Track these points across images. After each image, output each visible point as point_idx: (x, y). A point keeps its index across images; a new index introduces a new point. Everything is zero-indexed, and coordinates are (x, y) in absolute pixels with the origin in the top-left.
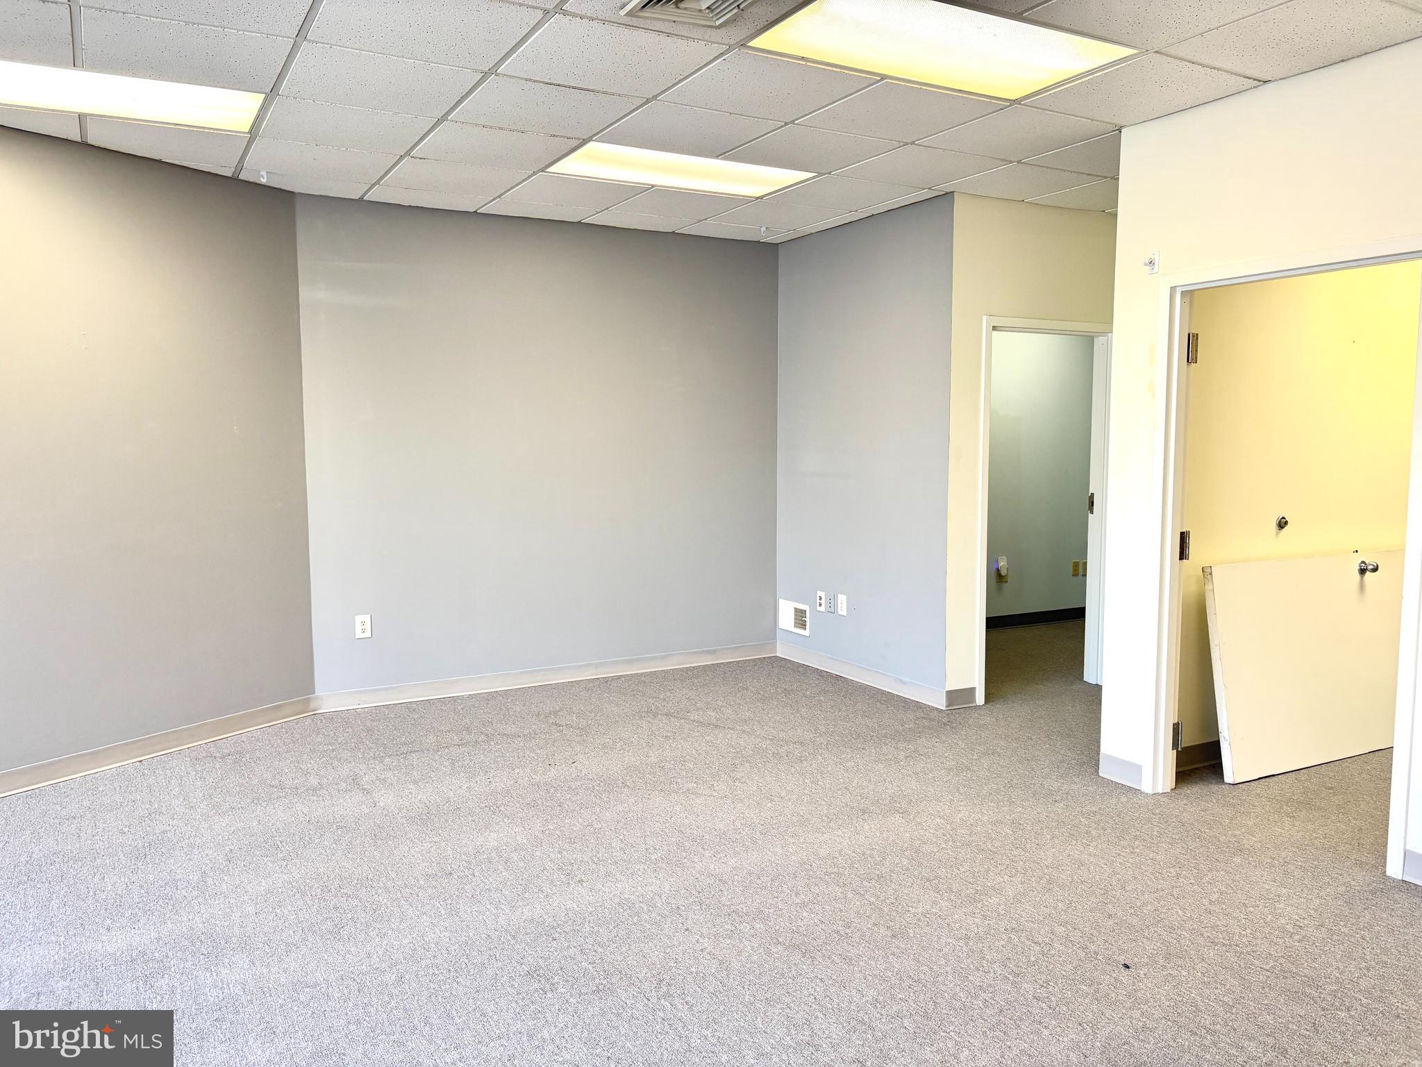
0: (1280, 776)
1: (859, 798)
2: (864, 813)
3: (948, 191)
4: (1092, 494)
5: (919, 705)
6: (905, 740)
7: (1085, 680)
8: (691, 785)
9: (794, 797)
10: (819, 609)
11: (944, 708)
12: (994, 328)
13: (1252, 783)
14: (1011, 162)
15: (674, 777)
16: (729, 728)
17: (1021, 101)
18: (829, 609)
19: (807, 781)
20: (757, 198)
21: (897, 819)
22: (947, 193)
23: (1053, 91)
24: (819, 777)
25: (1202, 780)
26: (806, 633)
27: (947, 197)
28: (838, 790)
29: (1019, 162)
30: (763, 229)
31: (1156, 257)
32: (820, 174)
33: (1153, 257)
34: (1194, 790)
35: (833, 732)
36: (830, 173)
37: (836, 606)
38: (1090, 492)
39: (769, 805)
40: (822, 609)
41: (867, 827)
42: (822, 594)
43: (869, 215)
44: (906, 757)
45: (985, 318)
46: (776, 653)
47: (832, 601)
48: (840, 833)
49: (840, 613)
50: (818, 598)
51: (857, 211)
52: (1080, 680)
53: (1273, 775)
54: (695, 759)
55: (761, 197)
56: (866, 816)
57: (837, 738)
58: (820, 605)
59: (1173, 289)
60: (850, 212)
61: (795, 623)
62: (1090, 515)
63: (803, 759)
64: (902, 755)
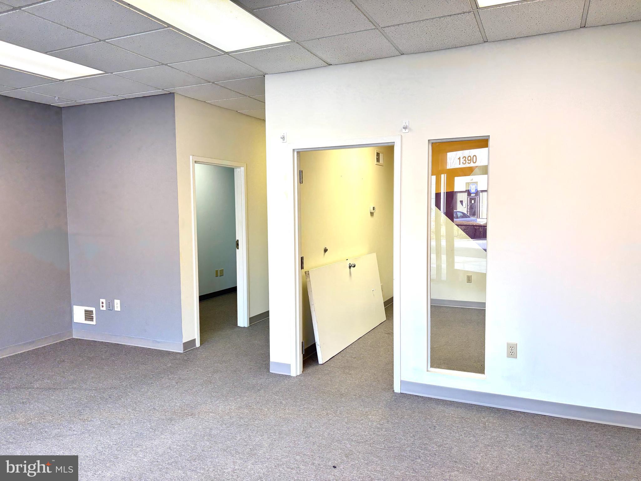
0: (336, 356)
1: (163, 413)
2: (171, 420)
3: (172, 92)
4: (238, 240)
5: (169, 353)
6: (172, 373)
7: (238, 325)
8: (56, 431)
9: (127, 422)
10: (102, 309)
11: (182, 352)
12: (196, 162)
13: (328, 362)
14: (210, 82)
15: (42, 429)
16: (64, 388)
17: (229, 53)
18: (109, 308)
19: (129, 410)
20: (60, 80)
21: (190, 419)
22: (171, 93)
23: (246, 52)
24: (135, 406)
25: (310, 365)
26: (94, 323)
27: (170, 96)
28: (150, 411)
29: (213, 83)
30: (56, 98)
31: (285, 135)
32: (106, 73)
33: (284, 135)
34: (311, 370)
35: (130, 377)
36: (112, 73)
37: (113, 306)
38: (236, 240)
39: (114, 431)
40: (104, 309)
41: (177, 429)
42: (104, 301)
43: (123, 99)
44: (177, 383)
45: (191, 156)
46: (72, 336)
47: (111, 304)
48: (163, 436)
49: (116, 309)
50: (101, 303)
51: (117, 96)
52: (236, 326)
53: (333, 357)
54: (51, 413)
55: (63, 80)
56: (173, 422)
57: (134, 380)
58: (103, 306)
59: (294, 150)
60: (114, 96)
61: (85, 318)
62: (237, 250)
63: (120, 397)
64: (174, 383)
